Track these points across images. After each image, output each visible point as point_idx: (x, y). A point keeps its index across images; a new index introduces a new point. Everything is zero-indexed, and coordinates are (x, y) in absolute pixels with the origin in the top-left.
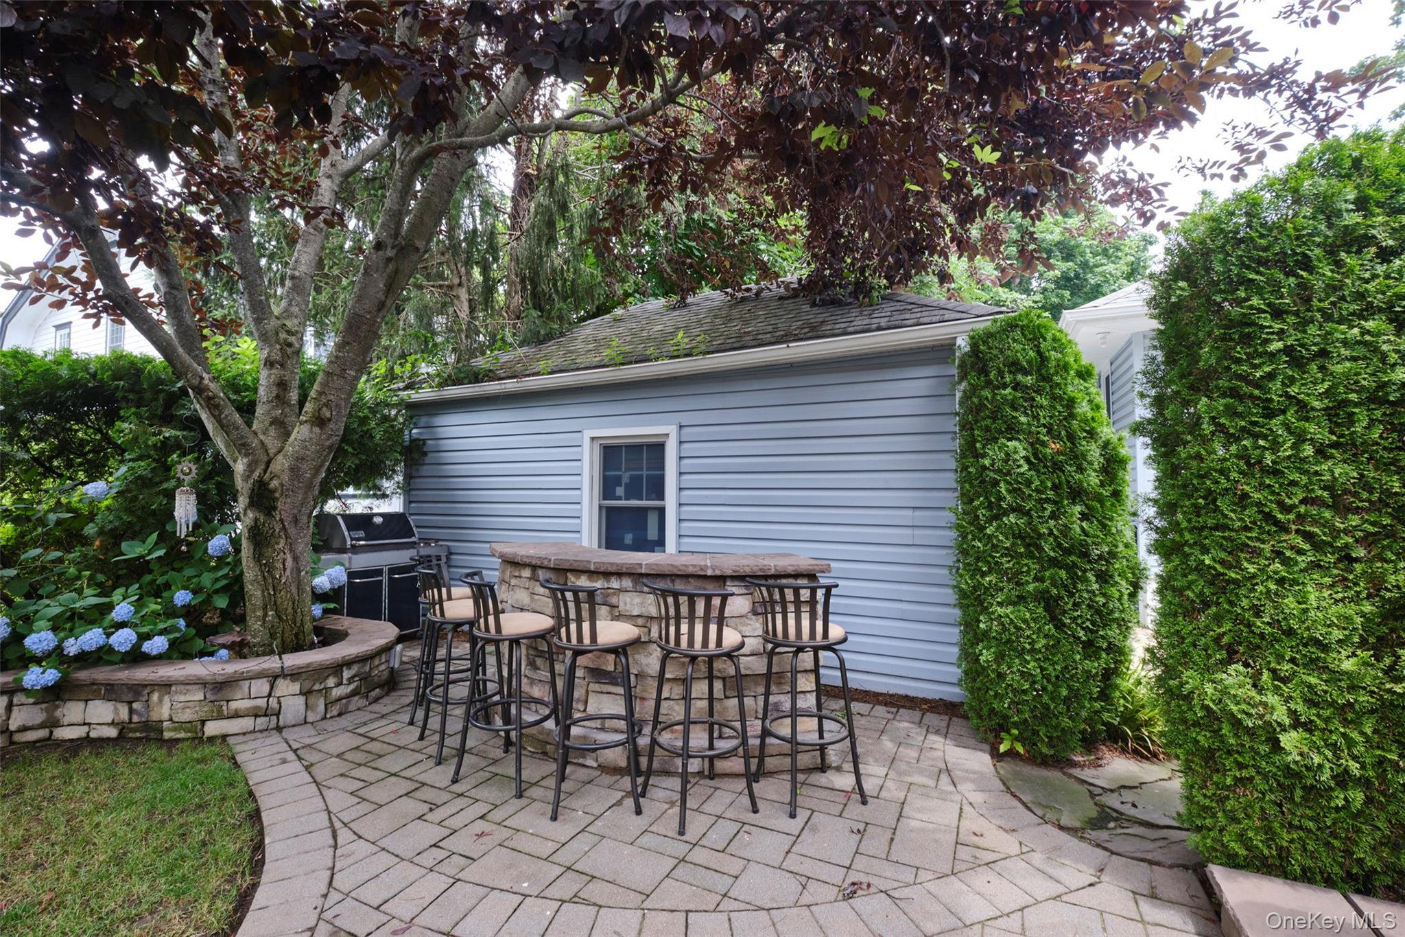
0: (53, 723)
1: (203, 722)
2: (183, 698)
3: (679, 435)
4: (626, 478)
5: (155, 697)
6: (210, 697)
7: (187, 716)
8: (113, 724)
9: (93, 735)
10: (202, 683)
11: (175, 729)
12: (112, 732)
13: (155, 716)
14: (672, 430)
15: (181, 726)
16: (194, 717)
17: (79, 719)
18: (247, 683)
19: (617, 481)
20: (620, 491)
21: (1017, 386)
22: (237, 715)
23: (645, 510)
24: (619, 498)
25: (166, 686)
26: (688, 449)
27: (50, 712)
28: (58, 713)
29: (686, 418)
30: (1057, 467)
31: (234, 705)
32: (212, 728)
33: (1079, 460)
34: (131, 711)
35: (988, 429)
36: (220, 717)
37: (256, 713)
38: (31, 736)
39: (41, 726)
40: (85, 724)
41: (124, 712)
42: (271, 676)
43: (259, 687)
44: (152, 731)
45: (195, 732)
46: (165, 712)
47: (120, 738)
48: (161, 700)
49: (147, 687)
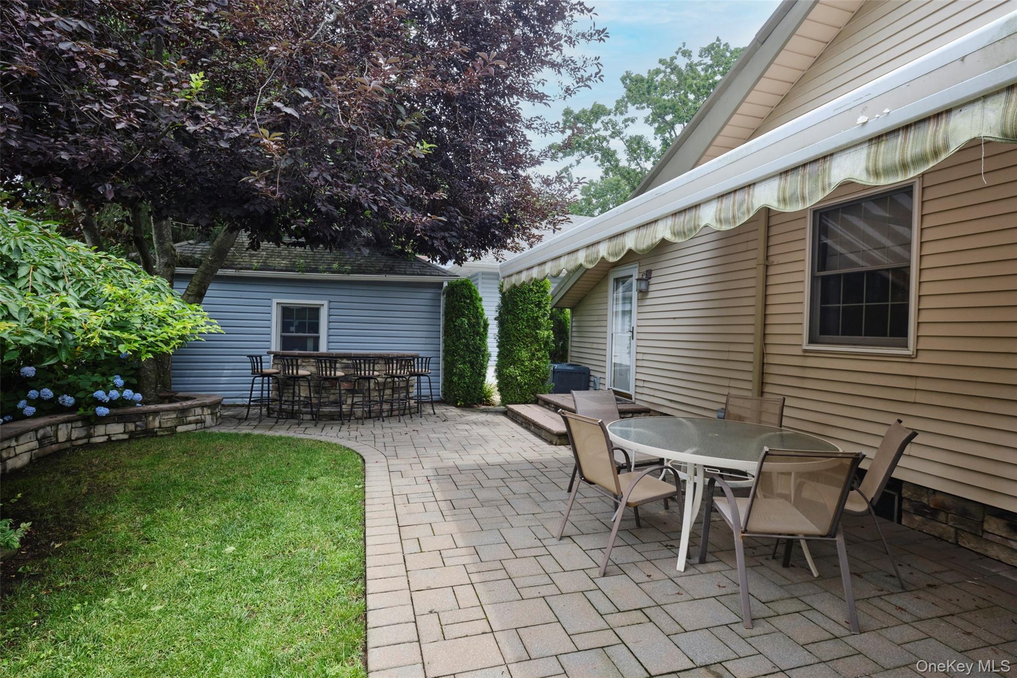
0: (89, 436)
1: (176, 427)
2: (166, 417)
3: (329, 305)
4: (296, 323)
5: (151, 418)
6: (179, 416)
7: (169, 424)
8: (124, 433)
9: (113, 439)
10: (174, 410)
11: (163, 431)
12: (126, 436)
13: (151, 426)
14: (326, 303)
15: (166, 429)
16: (173, 425)
17: (104, 433)
18: (193, 410)
19: (291, 324)
20: (292, 329)
21: (465, 302)
22: (190, 423)
23: (307, 337)
24: (293, 332)
25: (156, 413)
26: (333, 312)
27: (88, 431)
28: (92, 431)
29: (332, 298)
30: (474, 326)
31: (189, 419)
32: (180, 429)
33: (479, 324)
34: (136, 426)
35: (456, 314)
36: (183, 424)
37: (197, 422)
38: (80, 442)
39: (84, 437)
40: (106, 435)
41: (131, 427)
42: (203, 406)
43: (198, 411)
44: (150, 433)
45: (172, 431)
46: (157, 424)
47: (130, 438)
48: (154, 419)
49: (147, 414)
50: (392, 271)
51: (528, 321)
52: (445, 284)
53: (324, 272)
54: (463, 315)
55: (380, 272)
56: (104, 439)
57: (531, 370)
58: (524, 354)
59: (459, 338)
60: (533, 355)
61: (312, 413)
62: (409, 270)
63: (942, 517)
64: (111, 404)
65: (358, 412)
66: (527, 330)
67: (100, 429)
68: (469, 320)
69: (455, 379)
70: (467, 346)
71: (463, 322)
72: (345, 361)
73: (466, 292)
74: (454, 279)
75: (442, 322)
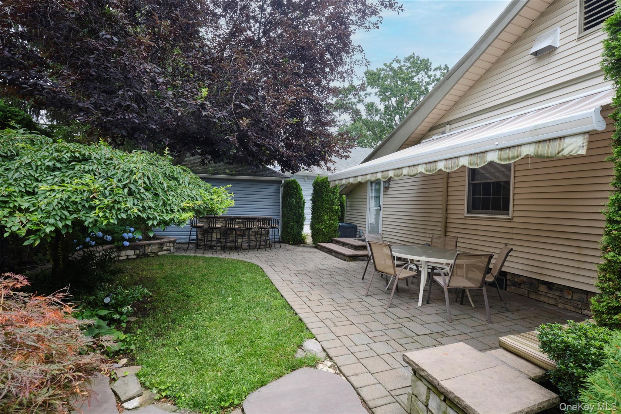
0: (119, 256)
1: (158, 252)
2: (154, 247)
5: (147, 248)
6: (160, 247)
7: (155, 251)
8: (134, 255)
9: (129, 258)
10: (157, 244)
11: (152, 254)
12: (135, 257)
13: (147, 252)
15: (154, 253)
18: (166, 244)
21: (294, 191)
22: (164, 250)
25: (149, 245)
28: (120, 253)
31: (164, 248)
32: (160, 253)
33: (301, 202)
34: (140, 252)
35: (289, 197)
36: (161, 251)
37: (167, 250)
40: (126, 256)
41: (138, 252)
42: (170, 242)
43: (168, 244)
44: (146, 255)
45: (156, 254)
46: (149, 251)
47: (137, 258)
48: (148, 248)
49: (145, 245)
50: (255, 174)
51: (328, 201)
52: (283, 182)
53: (222, 174)
54: (293, 198)
55: (250, 175)
56: (125, 258)
57: (330, 226)
58: (326, 218)
59: (291, 209)
60: (330, 218)
61: (221, 246)
62: (264, 174)
63: (523, 286)
64: (129, 240)
65: (245, 246)
66: (328, 206)
67: (124, 253)
68: (296, 200)
69: (289, 230)
70: (295, 213)
71: (293, 201)
72: (237, 220)
73: (295, 186)
74: (288, 179)
75: (281, 201)
